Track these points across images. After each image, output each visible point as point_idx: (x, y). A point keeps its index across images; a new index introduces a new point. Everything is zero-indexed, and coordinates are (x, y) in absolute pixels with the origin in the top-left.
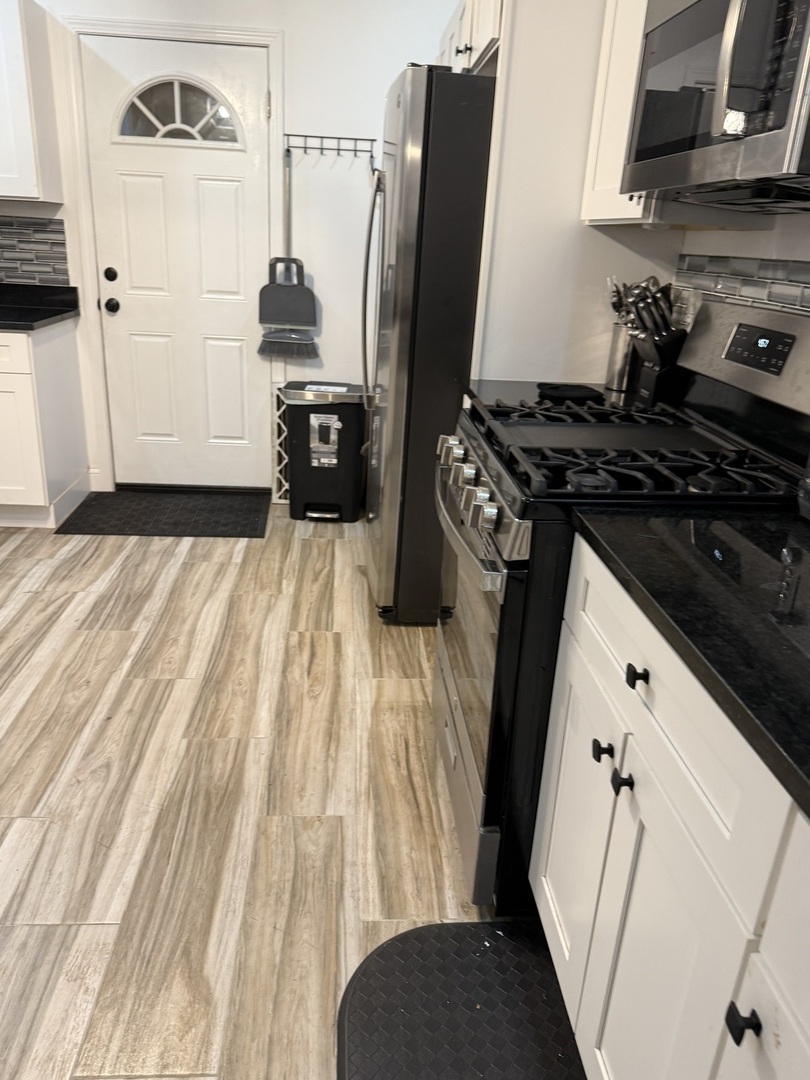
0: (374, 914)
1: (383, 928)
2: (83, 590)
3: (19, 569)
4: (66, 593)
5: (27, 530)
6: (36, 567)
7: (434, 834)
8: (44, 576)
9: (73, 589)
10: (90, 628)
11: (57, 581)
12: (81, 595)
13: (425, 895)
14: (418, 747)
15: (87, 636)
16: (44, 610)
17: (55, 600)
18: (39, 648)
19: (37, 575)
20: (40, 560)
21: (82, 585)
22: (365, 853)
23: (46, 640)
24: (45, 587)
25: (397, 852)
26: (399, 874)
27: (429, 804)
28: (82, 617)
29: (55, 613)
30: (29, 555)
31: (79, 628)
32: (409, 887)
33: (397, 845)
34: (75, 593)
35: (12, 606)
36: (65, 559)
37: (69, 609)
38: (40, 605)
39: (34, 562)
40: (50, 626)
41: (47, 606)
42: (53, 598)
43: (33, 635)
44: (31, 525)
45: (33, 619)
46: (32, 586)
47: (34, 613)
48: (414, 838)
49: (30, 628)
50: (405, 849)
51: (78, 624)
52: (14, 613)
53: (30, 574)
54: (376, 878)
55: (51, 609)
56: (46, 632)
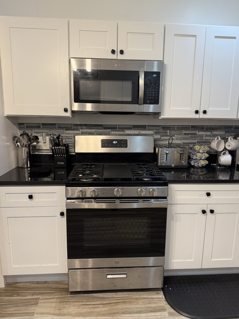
0: (166, 313)
1: (170, 311)
7: (131, 299)
13: (155, 302)
14: (86, 301)
22: (142, 316)
25: (140, 308)
26: (149, 307)
27: (117, 300)
32: (154, 305)
33: (137, 308)
48: (133, 304)
50: (138, 306)
54: (151, 313)
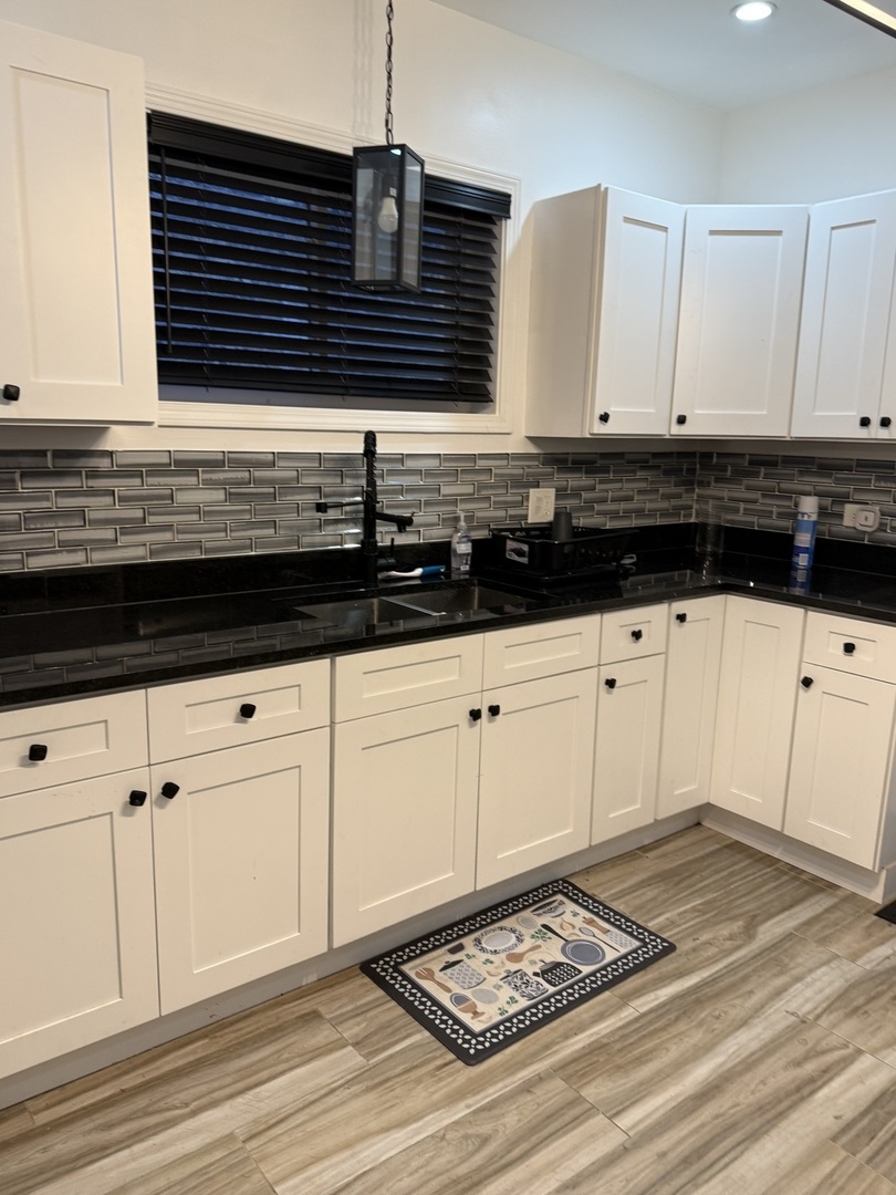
2: (874, 1052)
3: (800, 960)
4: (846, 1046)
5: (840, 893)
6: (823, 969)
8: (828, 991)
9: (859, 1043)
10: (853, 1149)
11: (841, 1013)
12: (866, 1061)
15: (841, 1163)
16: (798, 1063)
17: (824, 1052)
18: (757, 1146)
19: (818, 985)
20: (836, 957)
21: (875, 1042)
23: (774, 1133)
24: (818, 1017)
28: (849, 1115)
29: (812, 1080)
30: (824, 941)
31: (835, 1138)
34: (859, 1052)
35: (758, 1030)
36: (871, 971)
37: (836, 1084)
38: (796, 1050)
39: (825, 957)
40: (792, 1107)
41: (807, 1058)
42: (823, 1045)
43: (761, 1109)
44: (849, 886)
45: (777, 1075)
46: (802, 1005)
47: (782, 1063)
49: (766, 1090)
51: (836, 1126)
52: (755, 1045)
53: (809, 979)
55: (810, 1068)
56: (781, 1115)
